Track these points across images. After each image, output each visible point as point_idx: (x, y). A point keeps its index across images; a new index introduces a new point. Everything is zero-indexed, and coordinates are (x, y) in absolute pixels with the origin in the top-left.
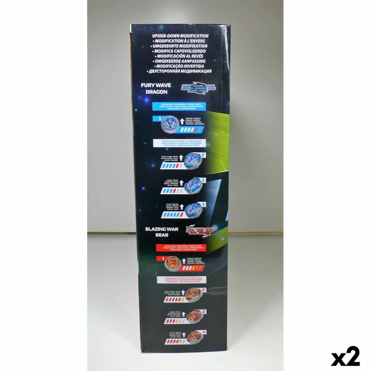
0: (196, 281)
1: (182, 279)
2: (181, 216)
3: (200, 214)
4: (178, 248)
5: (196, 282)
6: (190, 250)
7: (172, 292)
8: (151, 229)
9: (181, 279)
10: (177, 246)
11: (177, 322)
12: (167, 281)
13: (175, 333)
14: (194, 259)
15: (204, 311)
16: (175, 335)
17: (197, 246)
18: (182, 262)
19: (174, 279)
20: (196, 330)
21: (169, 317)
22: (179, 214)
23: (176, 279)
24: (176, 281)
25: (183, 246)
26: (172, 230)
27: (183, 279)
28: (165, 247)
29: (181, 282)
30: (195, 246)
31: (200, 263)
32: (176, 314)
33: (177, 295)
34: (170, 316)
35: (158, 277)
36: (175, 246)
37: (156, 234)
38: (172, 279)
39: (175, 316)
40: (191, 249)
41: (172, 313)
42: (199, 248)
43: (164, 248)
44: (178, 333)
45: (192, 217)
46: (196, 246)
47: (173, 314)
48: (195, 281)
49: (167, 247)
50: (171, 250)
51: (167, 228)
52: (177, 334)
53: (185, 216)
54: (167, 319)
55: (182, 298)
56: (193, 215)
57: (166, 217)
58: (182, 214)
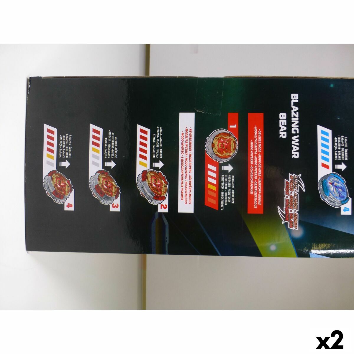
0: (184, 192)
1: (188, 162)
2: (324, 165)
3: (327, 201)
4: (256, 157)
5: (182, 193)
6: (252, 182)
7: (159, 143)
8: (295, 104)
9: (188, 160)
10: (260, 156)
11: (94, 150)
12: (184, 133)
13: (68, 145)
14: (231, 188)
15: (117, 207)
16: (64, 146)
17: (260, 196)
18: (226, 164)
19: (188, 146)
20: (73, 190)
21: (105, 135)
22: (327, 160)
23: (188, 152)
24: (184, 151)
25: (260, 166)
26: (293, 146)
27: (188, 164)
28: (258, 130)
29: (182, 160)
30: (260, 190)
31: (222, 201)
32: (111, 149)
33: (154, 152)
34: (108, 138)
35: (192, 115)
36: (260, 151)
37: (285, 114)
38: (188, 144)
39: (107, 148)
40: (254, 183)
41: (113, 141)
42: (256, 199)
43: (256, 128)
44: (70, 151)
45: (320, 187)
46: (260, 192)
47: (111, 142)
48: (184, 190)
49: (258, 134)
50: (252, 143)
51: (298, 136)
52: (67, 150)
53: (322, 172)
54: (101, 130)
55: (148, 162)
56: (326, 189)
57: (320, 135)
58: (327, 167)
